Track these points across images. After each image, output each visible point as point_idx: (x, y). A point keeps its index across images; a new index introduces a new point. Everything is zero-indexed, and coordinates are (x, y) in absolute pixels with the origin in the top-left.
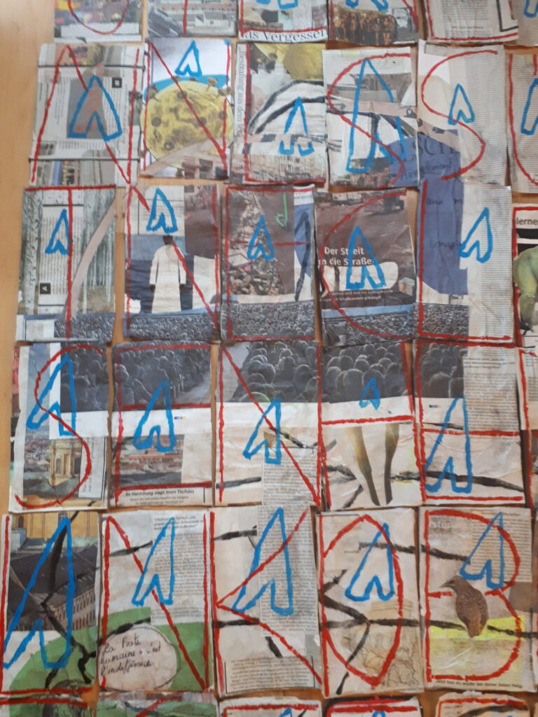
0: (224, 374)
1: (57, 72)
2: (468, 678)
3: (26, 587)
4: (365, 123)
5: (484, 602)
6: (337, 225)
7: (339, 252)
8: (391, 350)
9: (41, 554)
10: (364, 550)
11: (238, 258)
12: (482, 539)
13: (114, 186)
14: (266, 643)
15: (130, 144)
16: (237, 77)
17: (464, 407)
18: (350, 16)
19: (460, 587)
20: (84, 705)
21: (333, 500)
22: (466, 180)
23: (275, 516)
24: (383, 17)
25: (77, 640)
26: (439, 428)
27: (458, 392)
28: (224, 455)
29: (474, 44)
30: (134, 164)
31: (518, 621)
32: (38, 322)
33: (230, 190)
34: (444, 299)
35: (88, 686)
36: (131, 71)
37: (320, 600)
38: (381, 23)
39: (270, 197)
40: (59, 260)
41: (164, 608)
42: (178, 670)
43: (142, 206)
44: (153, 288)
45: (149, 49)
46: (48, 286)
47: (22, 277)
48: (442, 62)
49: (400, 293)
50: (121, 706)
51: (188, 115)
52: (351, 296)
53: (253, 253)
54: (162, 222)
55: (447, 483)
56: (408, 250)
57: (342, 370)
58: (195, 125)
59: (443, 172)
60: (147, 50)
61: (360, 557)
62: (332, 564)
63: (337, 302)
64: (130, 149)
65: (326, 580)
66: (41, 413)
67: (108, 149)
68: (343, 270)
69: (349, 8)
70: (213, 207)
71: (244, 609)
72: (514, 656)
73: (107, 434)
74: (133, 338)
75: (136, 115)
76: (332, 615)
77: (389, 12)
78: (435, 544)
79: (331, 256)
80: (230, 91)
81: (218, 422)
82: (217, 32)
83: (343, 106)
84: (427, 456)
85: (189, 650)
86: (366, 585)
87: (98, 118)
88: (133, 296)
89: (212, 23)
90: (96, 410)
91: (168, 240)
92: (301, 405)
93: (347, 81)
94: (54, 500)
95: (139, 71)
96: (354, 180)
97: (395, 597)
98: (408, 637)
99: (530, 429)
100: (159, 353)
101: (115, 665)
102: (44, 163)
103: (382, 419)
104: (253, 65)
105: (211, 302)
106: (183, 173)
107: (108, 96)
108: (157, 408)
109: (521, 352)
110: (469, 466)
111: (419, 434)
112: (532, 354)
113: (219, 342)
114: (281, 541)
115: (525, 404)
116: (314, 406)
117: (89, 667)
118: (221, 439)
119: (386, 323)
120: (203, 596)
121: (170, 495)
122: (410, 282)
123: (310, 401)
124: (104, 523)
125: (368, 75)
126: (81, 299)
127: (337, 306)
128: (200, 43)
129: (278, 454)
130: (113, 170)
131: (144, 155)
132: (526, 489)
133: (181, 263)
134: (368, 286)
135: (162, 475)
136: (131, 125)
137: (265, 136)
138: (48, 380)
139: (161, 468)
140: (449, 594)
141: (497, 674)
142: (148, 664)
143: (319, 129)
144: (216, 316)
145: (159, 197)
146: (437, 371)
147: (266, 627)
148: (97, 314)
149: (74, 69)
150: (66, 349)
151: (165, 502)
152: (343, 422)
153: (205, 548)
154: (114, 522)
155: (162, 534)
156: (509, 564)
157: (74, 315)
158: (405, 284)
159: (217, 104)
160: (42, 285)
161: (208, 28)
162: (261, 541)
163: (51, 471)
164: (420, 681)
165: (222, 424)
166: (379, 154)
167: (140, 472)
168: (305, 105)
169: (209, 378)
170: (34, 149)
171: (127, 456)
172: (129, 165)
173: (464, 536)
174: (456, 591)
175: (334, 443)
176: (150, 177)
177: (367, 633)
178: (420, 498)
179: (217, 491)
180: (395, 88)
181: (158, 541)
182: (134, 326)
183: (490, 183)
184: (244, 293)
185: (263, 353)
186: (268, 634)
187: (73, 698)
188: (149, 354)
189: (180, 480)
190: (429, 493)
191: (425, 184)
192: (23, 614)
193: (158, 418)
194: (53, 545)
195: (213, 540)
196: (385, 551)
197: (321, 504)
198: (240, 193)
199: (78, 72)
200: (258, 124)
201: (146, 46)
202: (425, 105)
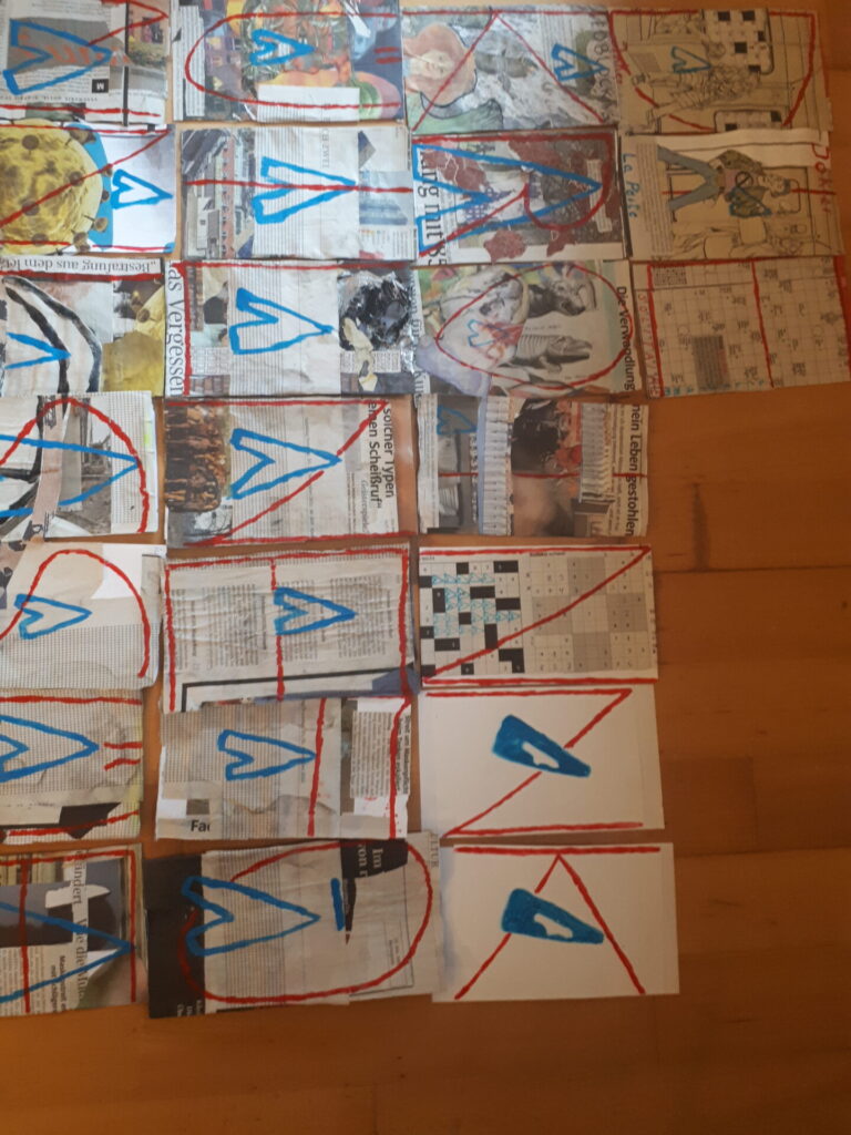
4: (23, 458)
16: (107, 261)
18: (212, 436)
24: (216, 492)
36: (120, 105)
38: (206, 488)
45: (158, 131)
48: (131, 586)
51: (42, 188)
58: (24, 200)
60: (156, 128)
69: (228, 435)
75: (45, 113)
77: (224, 501)
82: (189, 231)
83: (52, 424)
87: (40, 61)
89: (203, 222)
93: (99, 432)
95: (119, 117)
104: (128, 284)
107: (79, 73)
125: (110, 466)
128: (170, 207)
136: (28, 107)
143: (14, 388)
149: (123, 24)
159: (61, 230)
161: (195, 215)
168: (55, 365)
180: (85, 508)
199: (118, 31)
200: (21, 292)
201: (164, 127)
202: (53, 557)
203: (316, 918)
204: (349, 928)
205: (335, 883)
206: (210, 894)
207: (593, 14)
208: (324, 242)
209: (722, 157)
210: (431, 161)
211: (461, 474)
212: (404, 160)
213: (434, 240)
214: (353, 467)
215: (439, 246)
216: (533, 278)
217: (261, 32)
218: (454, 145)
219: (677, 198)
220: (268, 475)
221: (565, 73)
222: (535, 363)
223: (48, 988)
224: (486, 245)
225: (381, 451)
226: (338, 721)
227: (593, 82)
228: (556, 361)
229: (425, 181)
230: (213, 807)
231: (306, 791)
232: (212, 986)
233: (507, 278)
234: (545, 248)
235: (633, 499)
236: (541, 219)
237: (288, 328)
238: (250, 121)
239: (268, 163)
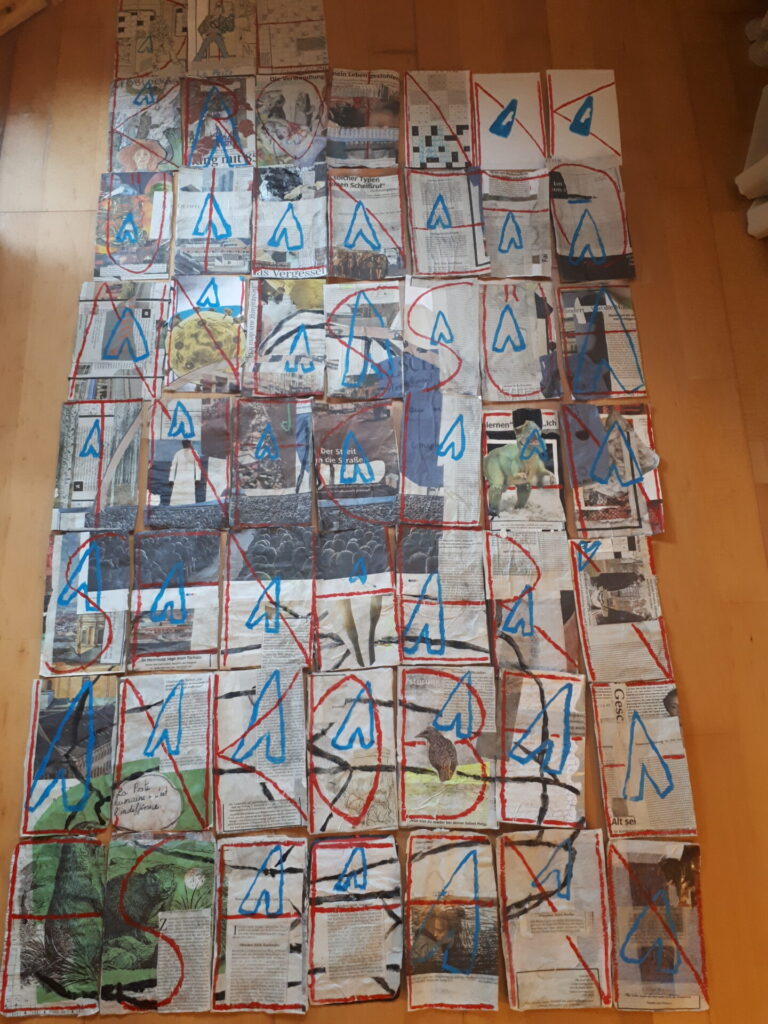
0: (231, 556)
1: (95, 305)
2: (438, 817)
3: (51, 740)
4: (359, 345)
5: (454, 750)
6: (333, 430)
7: (334, 452)
8: (377, 534)
9: (65, 713)
10: (349, 705)
11: (247, 458)
12: (451, 695)
13: (141, 400)
14: (261, 788)
15: (156, 364)
16: (250, 307)
17: (439, 581)
18: (347, 256)
19: (433, 737)
20: (98, 843)
21: (323, 662)
22: (444, 392)
23: (272, 677)
24: (377, 256)
25: (95, 786)
26: (417, 599)
27: (433, 569)
28: (229, 626)
29: (453, 277)
30: (159, 381)
31: (484, 768)
32: (71, 515)
33: (242, 403)
34: (423, 491)
35: (103, 827)
36: (159, 303)
37: (308, 748)
38: (375, 261)
39: (276, 407)
40: (91, 462)
41: (171, 758)
42: (182, 812)
43: (165, 416)
44: (171, 484)
45: (175, 285)
46: (81, 484)
47: (59, 476)
48: (427, 293)
49: (387, 486)
50: (131, 844)
51: (206, 340)
52: (344, 489)
53: (260, 454)
54: (181, 429)
55: (423, 647)
56: (394, 451)
57: (336, 551)
58: (213, 348)
59: (425, 385)
60: (173, 286)
61: (345, 712)
62: (320, 718)
63: (331, 493)
64: (156, 369)
65: (315, 732)
66: (70, 591)
67: (137, 369)
68: (338, 468)
69: (347, 249)
70: (226, 416)
71: (243, 758)
72: (480, 798)
73: (127, 608)
74: (153, 527)
75: (161, 340)
76: (319, 762)
77: (382, 252)
78: (411, 698)
79: (327, 455)
80: (244, 319)
81: (225, 598)
82: (233, 270)
83: (340, 331)
84: (406, 622)
85: (191, 794)
86: (349, 737)
87: (129, 343)
88: (154, 491)
89: (229, 263)
90: (119, 588)
91: (186, 444)
92: (298, 582)
93: (345, 310)
94: (78, 667)
95: (166, 304)
96: (348, 393)
97: (375, 746)
98: (386, 781)
99: (494, 599)
100: (174, 539)
101: (126, 807)
102: (82, 381)
103: (368, 592)
104: (263, 297)
105: (222, 495)
106: (201, 388)
107: (138, 324)
108: (172, 586)
109: (488, 535)
110: (442, 631)
111: (399, 604)
112: (497, 536)
113: (228, 529)
114: (276, 699)
115: (490, 577)
116: (309, 582)
117: (104, 809)
118: (227, 612)
119: (375, 511)
120: (206, 746)
121: (182, 661)
122: (395, 477)
123: (306, 578)
124: (122, 684)
125: (363, 305)
126: (109, 495)
127: (331, 498)
128: (218, 280)
129: (277, 625)
130: (141, 386)
131: (167, 373)
132: (492, 651)
133: (197, 463)
134: (359, 480)
135: (175, 643)
136: (157, 348)
137: (273, 357)
138: (78, 564)
139: (173, 638)
140: (424, 743)
141: (464, 814)
142: (156, 807)
143: (320, 350)
144: (225, 507)
145: (179, 408)
146: (416, 551)
147: (261, 774)
148: (123, 507)
149: (110, 303)
150: (94, 538)
151: (175, 667)
152: (335, 595)
153: (209, 704)
154: (131, 684)
155: (172, 694)
156: (477, 717)
157: (102, 508)
158: (391, 479)
159: (232, 330)
160: (76, 483)
161: (225, 267)
162: (260, 699)
163: (77, 641)
164: (396, 819)
165: (228, 600)
166: (370, 371)
167: (154, 641)
168: (308, 331)
169: (217, 561)
170: (73, 369)
171: (143, 627)
172: (155, 382)
173: (436, 692)
174: (429, 740)
175: (326, 614)
176: (172, 392)
177: (350, 778)
178: (398, 658)
179: (222, 657)
180: (385, 315)
181: (168, 700)
182: (154, 516)
183: (465, 394)
184: (251, 487)
185: (267, 538)
186: (263, 780)
187: (89, 838)
188: (167, 541)
189: (189, 647)
190: (406, 655)
191: (409, 396)
192: (49, 764)
193: (172, 595)
194: (77, 704)
195: (216, 698)
196: (367, 705)
197: (312, 667)
198: (250, 404)
199: (114, 305)
200: (267, 347)
201: (173, 282)
202: (411, 329)
203: (586, 211)
204: (590, 197)
205: (570, 202)
206: (577, 254)
207: (116, 87)
208: (242, 207)
209: (201, 34)
210: (198, 159)
211: (368, 149)
212: (197, 172)
213: (242, 159)
214: (364, 196)
215: (246, 157)
216: (264, 117)
217: (118, 238)
218: (189, 149)
219: (222, 54)
220: (368, 233)
221: (150, 100)
222: (309, 117)
223: (624, 321)
224: (246, 136)
225: (355, 183)
226: (494, 202)
227: (155, 88)
228: (308, 107)
229: (209, 163)
230: (535, 254)
231: (528, 215)
232: (619, 251)
233: (264, 128)
234: (248, 112)
235: (382, 76)
236: (232, 111)
237: (289, 223)
238: (170, 243)
239: (196, 232)
